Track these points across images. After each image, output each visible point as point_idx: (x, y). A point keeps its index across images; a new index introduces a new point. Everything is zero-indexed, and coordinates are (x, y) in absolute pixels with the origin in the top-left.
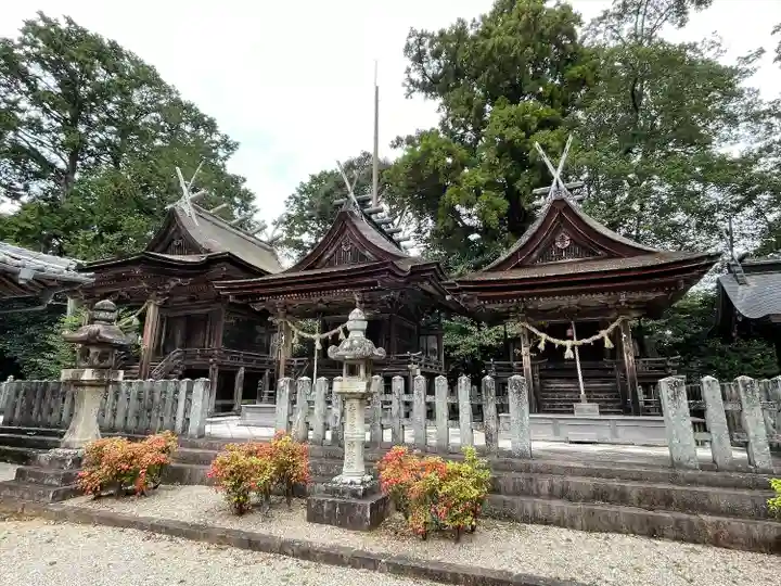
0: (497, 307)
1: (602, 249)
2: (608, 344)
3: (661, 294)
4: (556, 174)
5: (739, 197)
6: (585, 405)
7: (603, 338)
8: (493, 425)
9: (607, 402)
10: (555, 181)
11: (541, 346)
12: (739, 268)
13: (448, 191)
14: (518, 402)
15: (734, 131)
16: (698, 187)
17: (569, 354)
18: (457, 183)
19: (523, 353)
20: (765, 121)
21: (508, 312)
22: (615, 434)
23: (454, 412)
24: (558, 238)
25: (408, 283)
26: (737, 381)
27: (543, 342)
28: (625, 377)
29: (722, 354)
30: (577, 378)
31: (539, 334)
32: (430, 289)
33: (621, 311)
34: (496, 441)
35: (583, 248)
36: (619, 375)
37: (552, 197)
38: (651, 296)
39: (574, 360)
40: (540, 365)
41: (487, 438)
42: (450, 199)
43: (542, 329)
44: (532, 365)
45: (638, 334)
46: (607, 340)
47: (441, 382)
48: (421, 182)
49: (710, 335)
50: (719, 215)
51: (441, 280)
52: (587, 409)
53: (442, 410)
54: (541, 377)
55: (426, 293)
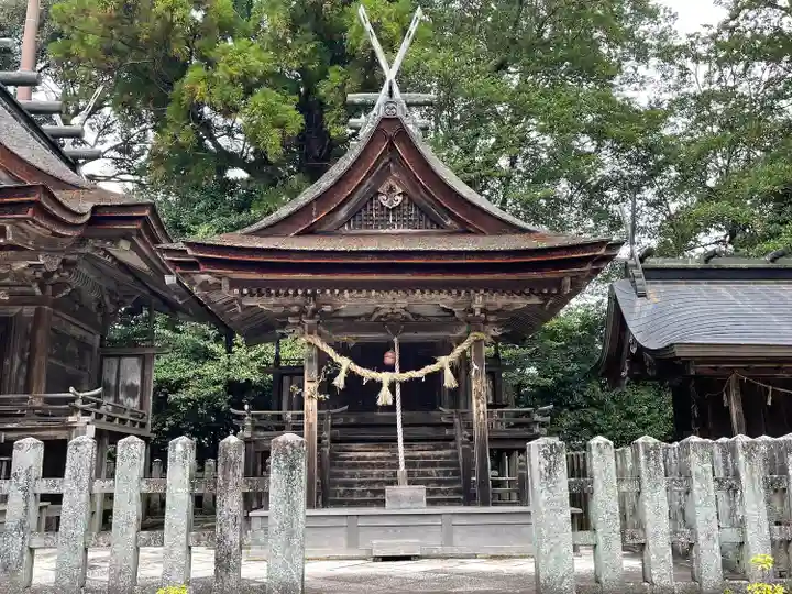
0: (265, 304)
1: (452, 216)
2: (449, 381)
3: (535, 300)
4: (390, 74)
5: (638, 171)
6: (403, 489)
7: (442, 370)
8: (233, 537)
9: (439, 482)
10: (386, 85)
11: (339, 382)
12: (638, 272)
13: (190, 74)
14: (286, 486)
15: (642, 70)
16: (590, 147)
17: (385, 397)
18: (210, 63)
19: (307, 393)
20: (679, 62)
21: (286, 315)
22: (449, 541)
23: (153, 514)
24: (383, 189)
25: (82, 240)
26: (637, 445)
27: (342, 375)
28: (471, 438)
29: (600, 405)
30: (396, 441)
31: (337, 358)
32: (134, 260)
33: (474, 324)
34: (238, 569)
35: (422, 211)
36: (461, 435)
37: (378, 112)
38: (520, 302)
39: (392, 408)
40: (334, 417)
41: (218, 562)
42: (192, 90)
43: (342, 350)
44: (321, 418)
45: (494, 368)
46: (448, 375)
47: (132, 450)
48: (134, 43)
49: (588, 376)
50: (613, 194)
51: (156, 241)
52: (406, 496)
53: (128, 510)
54: (334, 441)
55: (124, 267)
